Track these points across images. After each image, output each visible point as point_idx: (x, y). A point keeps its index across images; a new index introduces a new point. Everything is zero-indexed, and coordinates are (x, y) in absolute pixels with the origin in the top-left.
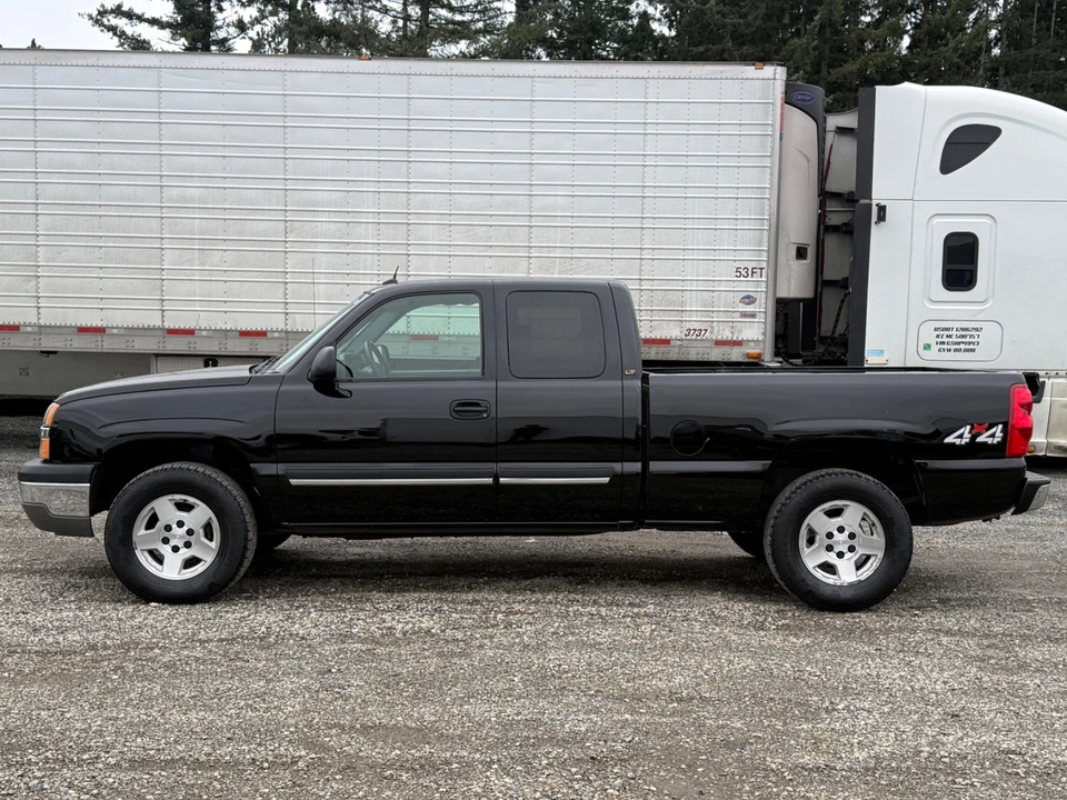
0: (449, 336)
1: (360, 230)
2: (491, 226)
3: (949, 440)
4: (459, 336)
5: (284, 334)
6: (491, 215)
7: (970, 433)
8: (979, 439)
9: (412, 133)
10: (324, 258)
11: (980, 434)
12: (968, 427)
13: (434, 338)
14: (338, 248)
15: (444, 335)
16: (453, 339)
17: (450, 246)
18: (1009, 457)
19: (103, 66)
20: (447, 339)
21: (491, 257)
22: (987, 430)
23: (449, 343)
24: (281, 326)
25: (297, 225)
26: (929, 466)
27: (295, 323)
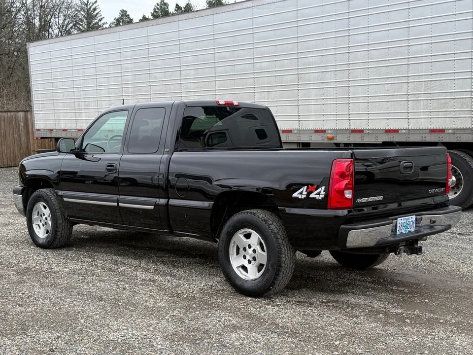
0: (368, 130)
1: (328, 75)
2: (388, 66)
3: (295, 195)
4: (373, 130)
5: (298, 131)
6: (388, 60)
7: (306, 191)
8: (312, 196)
9: (350, 20)
10: (313, 92)
11: (312, 192)
12: (306, 187)
13: (361, 131)
14: (319, 86)
15: (366, 130)
16: (371, 132)
17: (368, 80)
18: (330, 209)
19: (234, 10)
20: (368, 131)
21: (388, 84)
22: (316, 190)
23: (369, 134)
24: (297, 127)
25: (302, 75)
26: (287, 211)
27: (302, 126)
